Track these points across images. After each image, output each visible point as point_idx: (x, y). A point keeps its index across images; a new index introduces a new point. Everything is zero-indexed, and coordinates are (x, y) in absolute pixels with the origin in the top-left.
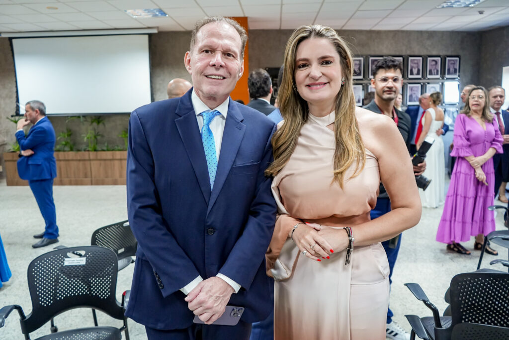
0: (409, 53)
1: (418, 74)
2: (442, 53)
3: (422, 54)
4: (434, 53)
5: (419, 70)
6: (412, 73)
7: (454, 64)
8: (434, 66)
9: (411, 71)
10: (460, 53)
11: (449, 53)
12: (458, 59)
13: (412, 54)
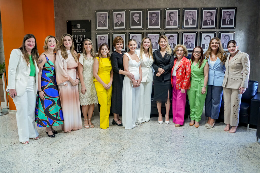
0: (184, 6)
1: (193, 24)
2: (218, 6)
3: (198, 6)
4: (210, 6)
5: (194, 21)
6: (187, 23)
7: (230, 15)
8: (209, 18)
9: (187, 21)
10: (237, 5)
11: (226, 6)
12: (234, 10)
13: (188, 7)
